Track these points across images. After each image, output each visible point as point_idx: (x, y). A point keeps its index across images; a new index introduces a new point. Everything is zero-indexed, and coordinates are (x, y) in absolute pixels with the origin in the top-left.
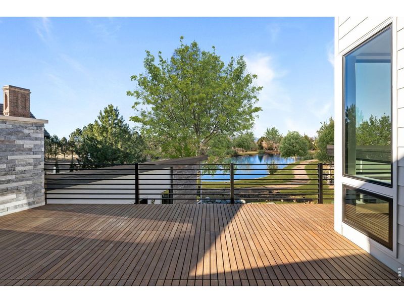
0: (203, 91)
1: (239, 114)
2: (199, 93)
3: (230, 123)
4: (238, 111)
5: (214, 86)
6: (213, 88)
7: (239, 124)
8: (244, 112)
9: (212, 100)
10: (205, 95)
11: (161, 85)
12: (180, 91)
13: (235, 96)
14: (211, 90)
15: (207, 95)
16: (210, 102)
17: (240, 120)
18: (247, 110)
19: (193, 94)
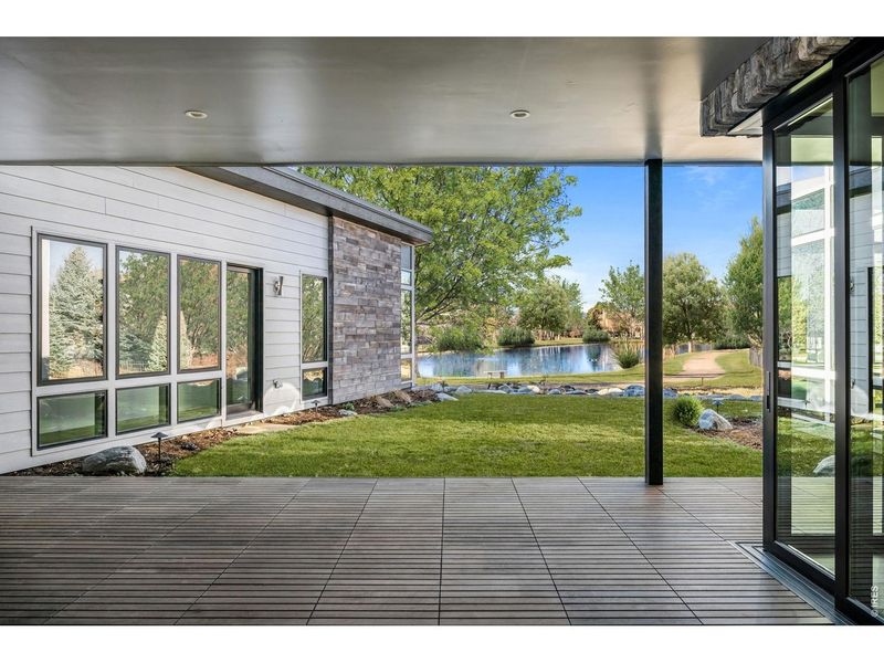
0: (440, 203)
1: (514, 268)
2: (429, 205)
3: (487, 284)
4: (513, 259)
5: (468, 193)
6: (465, 198)
7: (508, 290)
8: (526, 263)
9: (456, 226)
10: (441, 212)
11: (346, 176)
12: (387, 195)
13: (512, 223)
14: (458, 202)
15: (447, 211)
16: (450, 231)
17: (513, 280)
18: (534, 259)
19: (416, 206)
